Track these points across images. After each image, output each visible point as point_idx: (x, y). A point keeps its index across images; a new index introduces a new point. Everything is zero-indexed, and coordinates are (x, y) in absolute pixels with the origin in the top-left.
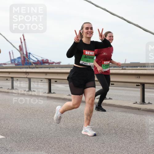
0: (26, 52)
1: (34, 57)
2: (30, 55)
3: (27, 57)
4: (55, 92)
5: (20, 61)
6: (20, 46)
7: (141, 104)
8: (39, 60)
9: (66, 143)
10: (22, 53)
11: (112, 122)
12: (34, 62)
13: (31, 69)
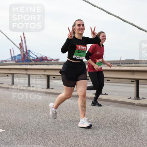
0: (26, 50)
1: (33, 54)
2: (30, 52)
3: (27, 55)
4: (53, 88)
5: (20, 58)
6: (20, 44)
7: (135, 99)
8: (38, 57)
9: (63, 136)
10: (22, 50)
11: (107, 116)
12: (34, 59)
13: (31, 66)
